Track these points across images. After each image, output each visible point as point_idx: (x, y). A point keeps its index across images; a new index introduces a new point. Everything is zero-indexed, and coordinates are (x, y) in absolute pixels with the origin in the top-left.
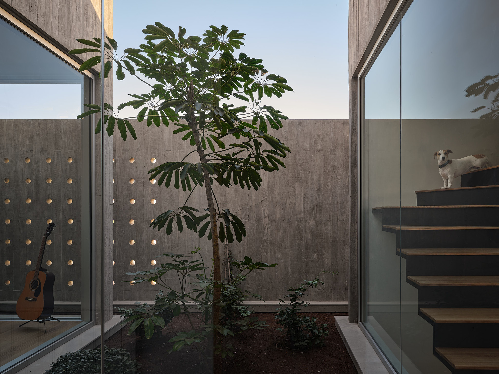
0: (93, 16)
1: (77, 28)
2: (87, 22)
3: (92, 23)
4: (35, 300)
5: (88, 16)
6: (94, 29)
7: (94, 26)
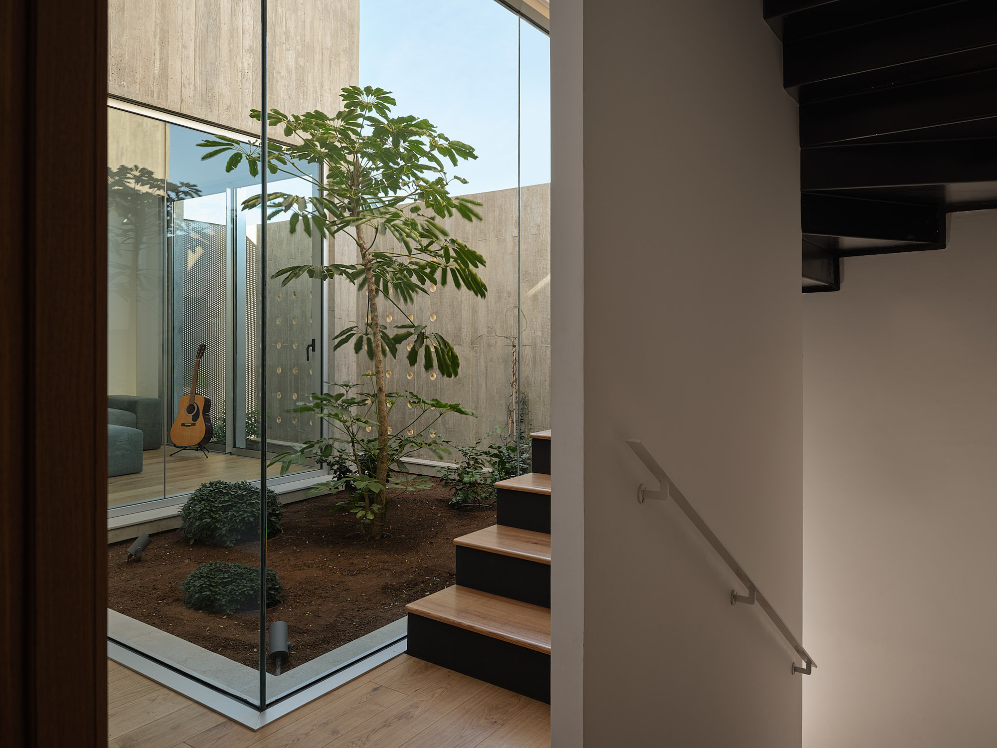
0: (317, 84)
1: (286, 108)
2: (305, 96)
3: (314, 94)
4: (194, 425)
5: (307, 88)
6: (319, 100)
7: (319, 96)
